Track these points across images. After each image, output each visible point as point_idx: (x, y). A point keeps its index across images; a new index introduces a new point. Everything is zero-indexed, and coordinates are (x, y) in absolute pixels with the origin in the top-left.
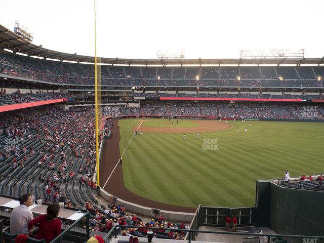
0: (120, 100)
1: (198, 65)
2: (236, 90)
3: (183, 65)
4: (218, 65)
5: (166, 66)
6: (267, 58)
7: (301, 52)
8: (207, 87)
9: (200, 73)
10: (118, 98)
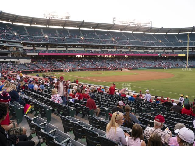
0: (9, 55)
1: (78, 28)
2: (113, 47)
3: (65, 28)
4: (93, 29)
5: (50, 27)
6: (131, 25)
7: (150, 23)
8: (94, 44)
9: (82, 34)
10: (6, 54)
